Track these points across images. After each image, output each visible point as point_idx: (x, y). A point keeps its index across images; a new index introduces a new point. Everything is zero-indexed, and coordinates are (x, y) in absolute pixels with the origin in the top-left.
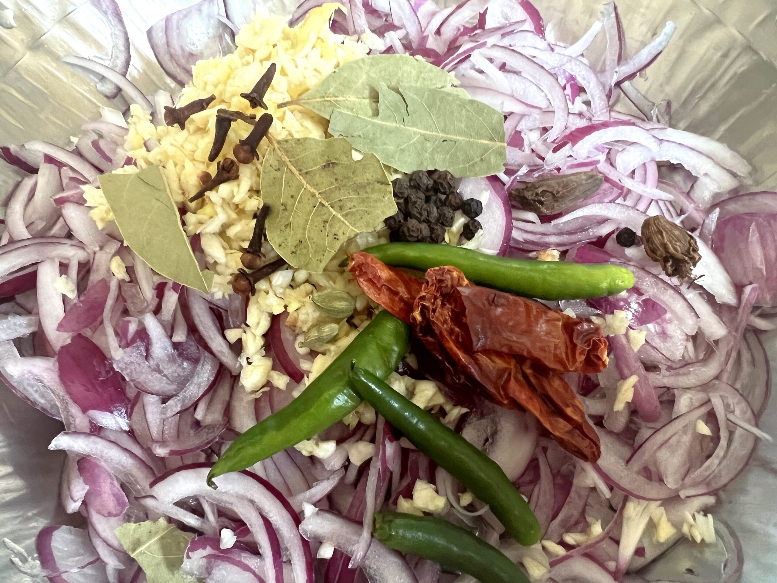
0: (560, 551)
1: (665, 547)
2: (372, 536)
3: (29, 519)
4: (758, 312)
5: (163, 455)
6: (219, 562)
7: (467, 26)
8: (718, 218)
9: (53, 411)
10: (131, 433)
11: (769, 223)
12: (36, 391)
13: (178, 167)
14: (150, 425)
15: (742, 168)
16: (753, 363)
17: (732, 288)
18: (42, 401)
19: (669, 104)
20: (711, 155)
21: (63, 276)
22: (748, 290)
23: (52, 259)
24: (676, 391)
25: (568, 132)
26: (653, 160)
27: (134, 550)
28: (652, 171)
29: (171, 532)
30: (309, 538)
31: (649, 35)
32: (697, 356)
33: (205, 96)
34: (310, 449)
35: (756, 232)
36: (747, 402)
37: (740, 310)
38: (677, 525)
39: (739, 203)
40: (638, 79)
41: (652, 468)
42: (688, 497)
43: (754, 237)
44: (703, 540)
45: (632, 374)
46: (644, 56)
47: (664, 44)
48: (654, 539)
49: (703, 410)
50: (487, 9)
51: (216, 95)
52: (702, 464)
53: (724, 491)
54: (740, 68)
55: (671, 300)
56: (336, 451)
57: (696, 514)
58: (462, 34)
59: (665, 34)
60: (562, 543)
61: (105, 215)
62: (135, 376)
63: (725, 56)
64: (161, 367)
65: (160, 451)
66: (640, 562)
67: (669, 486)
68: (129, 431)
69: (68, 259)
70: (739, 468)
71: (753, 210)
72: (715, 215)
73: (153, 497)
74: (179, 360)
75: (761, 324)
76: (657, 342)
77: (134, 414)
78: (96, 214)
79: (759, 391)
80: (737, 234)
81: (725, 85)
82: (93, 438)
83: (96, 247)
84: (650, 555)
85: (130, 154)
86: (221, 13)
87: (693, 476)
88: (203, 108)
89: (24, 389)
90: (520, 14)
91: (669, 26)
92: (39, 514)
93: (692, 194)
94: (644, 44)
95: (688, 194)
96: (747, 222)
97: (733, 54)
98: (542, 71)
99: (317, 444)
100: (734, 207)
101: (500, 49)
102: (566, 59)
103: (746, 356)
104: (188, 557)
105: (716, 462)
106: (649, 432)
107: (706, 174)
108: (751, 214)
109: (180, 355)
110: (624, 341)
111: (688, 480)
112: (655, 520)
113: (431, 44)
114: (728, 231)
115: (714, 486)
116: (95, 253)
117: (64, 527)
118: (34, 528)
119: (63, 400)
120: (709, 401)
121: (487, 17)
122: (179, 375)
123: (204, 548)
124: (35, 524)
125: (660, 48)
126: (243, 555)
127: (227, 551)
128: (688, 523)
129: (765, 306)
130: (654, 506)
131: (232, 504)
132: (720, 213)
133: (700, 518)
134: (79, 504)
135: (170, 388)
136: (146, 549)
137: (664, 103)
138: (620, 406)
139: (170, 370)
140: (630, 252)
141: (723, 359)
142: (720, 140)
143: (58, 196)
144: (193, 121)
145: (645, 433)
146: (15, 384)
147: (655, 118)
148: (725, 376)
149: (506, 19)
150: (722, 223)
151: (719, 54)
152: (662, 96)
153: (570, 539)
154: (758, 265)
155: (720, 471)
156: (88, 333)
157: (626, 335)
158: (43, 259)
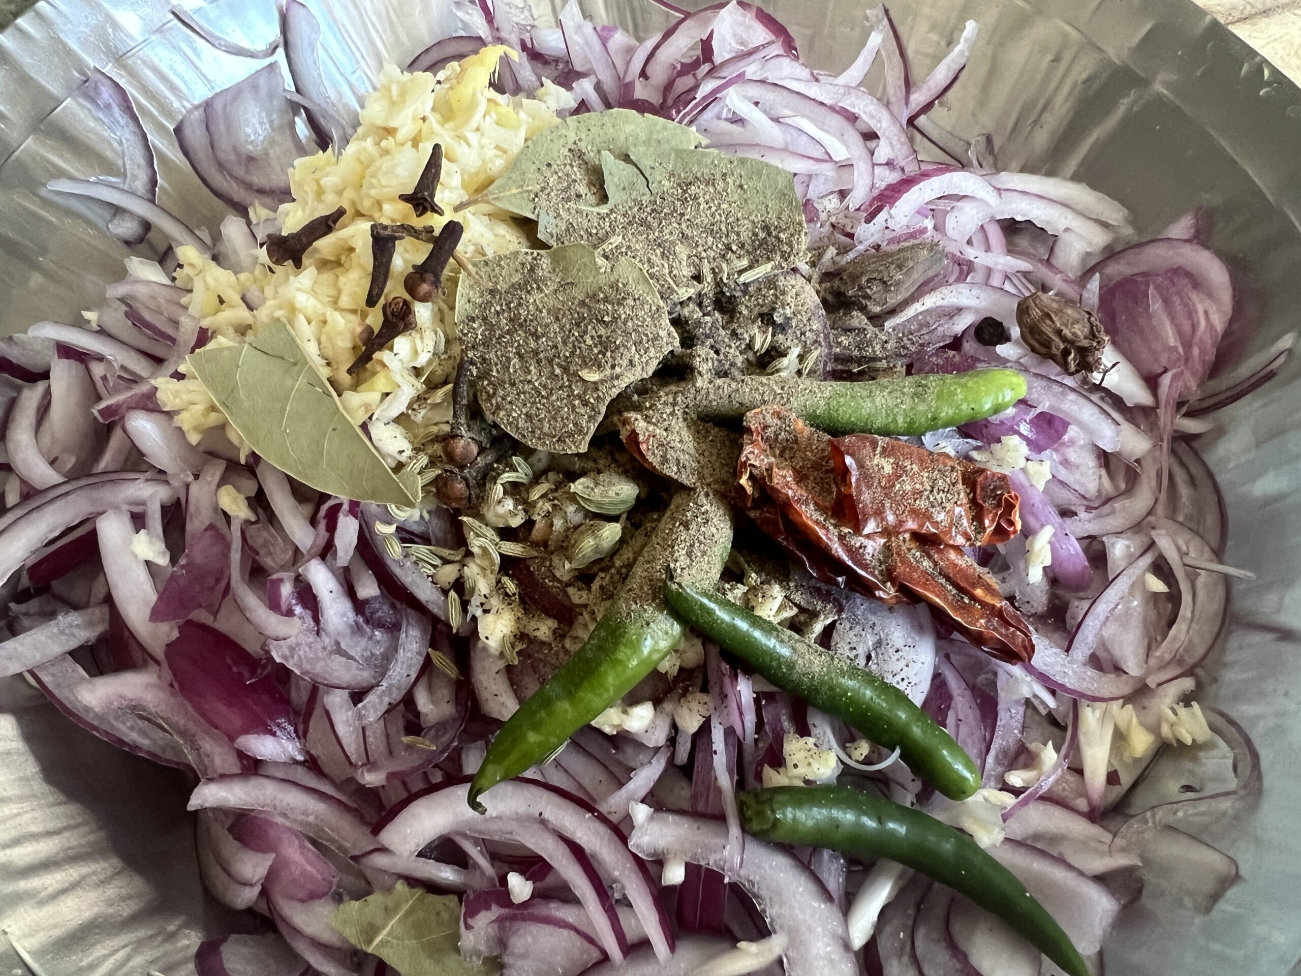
0: (1008, 800)
1: (1144, 764)
2: (744, 830)
3: (172, 936)
4: (1184, 409)
5: (377, 784)
6: (518, 923)
7: (684, 61)
8: (1101, 288)
9: (169, 755)
10: (312, 764)
11: (1172, 281)
12: (132, 728)
13: (313, 323)
14: (344, 741)
15: (1114, 213)
16: (1192, 482)
17: (1141, 382)
18: (144, 742)
19: (989, 140)
20: (1069, 203)
21: (142, 531)
22: (1166, 380)
23: (116, 508)
24: (1105, 539)
25: (876, 192)
26: (993, 220)
27: (369, 942)
28: (996, 236)
29: (421, 900)
30: (647, 855)
31: (943, 43)
32: (1116, 487)
33: (324, 210)
34: (616, 721)
35: (1158, 296)
36: (1202, 537)
37: (1161, 412)
38: (1154, 729)
39: (1122, 262)
40: (937, 110)
41: (1102, 654)
42: (1160, 685)
43: (1156, 305)
44: (1194, 741)
45: (1043, 526)
46: (941, 75)
47: (967, 54)
48: (1126, 754)
49: (1148, 559)
50: (712, 32)
51: (346, 206)
52: (1165, 636)
53: (1203, 667)
54: (1080, 73)
55: (1075, 408)
56: (655, 716)
57: (1176, 707)
58: (681, 74)
59: (966, 40)
60: (1006, 788)
61: (203, 419)
62: (307, 667)
63: (1057, 60)
64: (343, 646)
65: (371, 779)
66: (1117, 792)
67: (1131, 673)
68: (305, 761)
69: (143, 503)
70: (1216, 630)
71: (1143, 269)
72: (1094, 284)
73: (383, 850)
74: (367, 629)
75: (1192, 426)
76: (1063, 474)
77: (311, 730)
78: (185, 420)
79: (1211, 519)
80: (1131, 305)
81: (1066, 100)
82: (254, 782)
83: (187, 476)
84: (1126, 779)
85: (205, 323)
86: (287, 88)
87: (1158, 654)
88: (329, 230)
89: (113, 727)
90: (760, 34)
91: (970, 26)
92: (186, 925)
93: (1053, 261)
94: (937, 59)
95: (1048, 263)
96: (1143, 287)
97: (1067, 56)
98: (823, 109)
99: (625, 712)
100: (1118, 269)
101: (755, 84)
102: (842, 91)
103: (1181, 477)
104: (468, 927)
105: (1184, 627)
106: (1085, 605)
107: (1067, 230)
108: (1144, 274)
109: (367, 622)
110: (1021, 477)
111: (1152, 662)
112: (1123, 727)
113: (640, 92)
114: (1118, 304)
115: (1190, 661)
116: (187, 486)
117: (233, 937)
118: (188, 946)
119: (183, 734)
120: (1153, 544)
121: (715, 44)
122: (373, 655)
123: (488, 908)
124: (185, 942)
125: (963, 61)
126: (553, 905)
127: (525, 905)
128: (1167, 721)
129: (1193, 399)
130: (1115, 706)
131: (511, 833)
132: (1101, 279)
133: (1182, 711)
134: (257, 889)
135: (365, 676)
136: (388, 935)
137: (983, 139)
138: (1036, 575)
139: (357, 648)
140: (1002, 350)
141: (1154, 483)
142: (1076, 178)
143: (103, 405)
144: (316, 250)
145: (1078, 607)
146: (95, 723)
147: (975, 162)
148: (1160, 509)
149: (742, 44)
150: (1108, 294)
151: (1049, 57)
152: (977, 130)
153: (1016, 779)
154: (1172, 342)
155: (1190, 641)
156: (202, 616)
157: (1024, 470)
158: (101, 509)
